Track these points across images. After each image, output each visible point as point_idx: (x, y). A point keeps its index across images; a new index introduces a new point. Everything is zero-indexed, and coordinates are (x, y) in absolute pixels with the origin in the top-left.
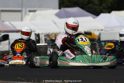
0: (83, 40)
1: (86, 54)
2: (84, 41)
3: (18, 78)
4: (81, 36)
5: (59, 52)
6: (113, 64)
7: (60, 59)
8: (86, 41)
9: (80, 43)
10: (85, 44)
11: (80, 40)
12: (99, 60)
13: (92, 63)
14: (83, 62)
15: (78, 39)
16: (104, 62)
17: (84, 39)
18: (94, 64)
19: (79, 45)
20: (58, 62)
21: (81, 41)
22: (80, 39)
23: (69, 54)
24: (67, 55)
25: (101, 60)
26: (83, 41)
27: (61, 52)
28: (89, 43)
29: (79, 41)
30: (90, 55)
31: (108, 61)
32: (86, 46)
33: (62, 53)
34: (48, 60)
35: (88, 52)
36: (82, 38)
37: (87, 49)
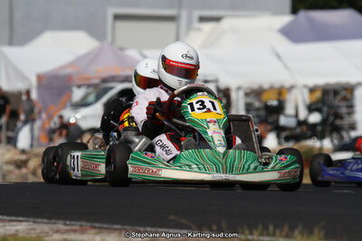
0: (204, 107)
1: (210, 148)
2: (209, 110)
4: (200, 96)
5: (137, 140)
8: (215, 109)
9: (197, 115)
10: (208, 120)
11: (196, 106)
12: (246, 166)
14: (199, 168)
15: (191, 105)
16: (262, 171)
17: (209, 105)
18: (231, 177)
19: (192, 121)
20: (129, 166)
21: (199, 109)
22: (197, 103)
25: (252, 166)
26: (205, 110)
27: (144, 140)
28: (223, 116)
29: (193, 110)
30: (221, 150)
31: (273, 169)
32: (211, 125)
33: (145, 144)
34: (104, 160)
35: (217, 143)
36: (203, 102)
37: (215, 132)
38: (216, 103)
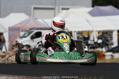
0: (63, 38)
1: (64, 51)
2: (65, 39)
4: (62, 34)
5: (42, 49)
9: (60, 40)
10: (64, 42)
11: (61, 37)
12: (76, 57)
13: (68, 59)
14: (60, 58)
15: (59, 37)
16: (81, 59)
18: (70, 61)
20: (37, 57)
21: (61, 38)
22: (61, 36)
23: (50, 51)
25: (78, 57)
26: (63, 39)
27: (44, 49)
28: (69, 41)
29: (59, 38)
30: (68, 52)
31: (85, 58)
32: (65, 44)
34: (30, 56)
35: (66, 50)
36: (63, 36)
37: (66, 46)
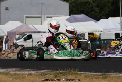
0: (63, 38)
1: (66, 49)
2: (65, 39)
3: (41, 67)
4: (62, 35)
5: (44, 48)
6: (88, 58)
7: (46, 53)
9: (61, 41)
11: (61, 38)
13: (71, 56)
15: (59, 38)
16: (81, 56)
17: (64, 38)
18: (73, 58)
19: (61, 42)
23: (52, 49)
24: (51, 50)
25: (78, 55)
27: (46, 48)
28: (69, 41)
29: (60, 39)
30: (70, 50)
31: (84, 55)
32: (66, 43)
34: (36, 54)
35: (68, 48)
37: (67, 45)
38: (66, 37)
